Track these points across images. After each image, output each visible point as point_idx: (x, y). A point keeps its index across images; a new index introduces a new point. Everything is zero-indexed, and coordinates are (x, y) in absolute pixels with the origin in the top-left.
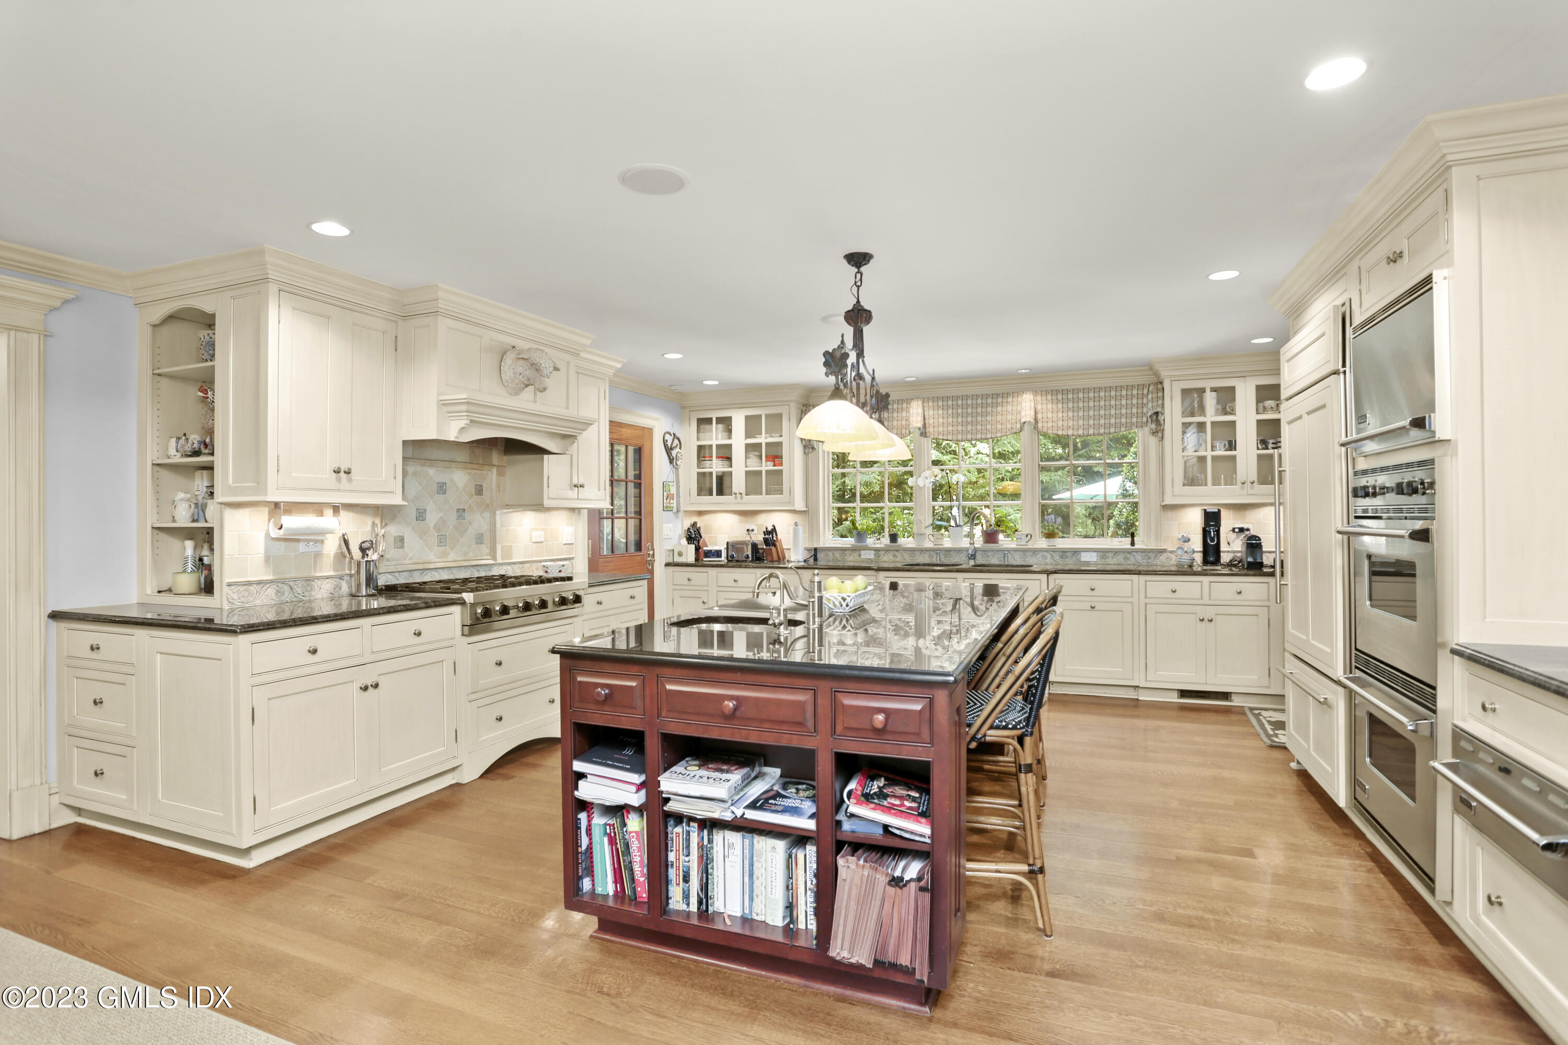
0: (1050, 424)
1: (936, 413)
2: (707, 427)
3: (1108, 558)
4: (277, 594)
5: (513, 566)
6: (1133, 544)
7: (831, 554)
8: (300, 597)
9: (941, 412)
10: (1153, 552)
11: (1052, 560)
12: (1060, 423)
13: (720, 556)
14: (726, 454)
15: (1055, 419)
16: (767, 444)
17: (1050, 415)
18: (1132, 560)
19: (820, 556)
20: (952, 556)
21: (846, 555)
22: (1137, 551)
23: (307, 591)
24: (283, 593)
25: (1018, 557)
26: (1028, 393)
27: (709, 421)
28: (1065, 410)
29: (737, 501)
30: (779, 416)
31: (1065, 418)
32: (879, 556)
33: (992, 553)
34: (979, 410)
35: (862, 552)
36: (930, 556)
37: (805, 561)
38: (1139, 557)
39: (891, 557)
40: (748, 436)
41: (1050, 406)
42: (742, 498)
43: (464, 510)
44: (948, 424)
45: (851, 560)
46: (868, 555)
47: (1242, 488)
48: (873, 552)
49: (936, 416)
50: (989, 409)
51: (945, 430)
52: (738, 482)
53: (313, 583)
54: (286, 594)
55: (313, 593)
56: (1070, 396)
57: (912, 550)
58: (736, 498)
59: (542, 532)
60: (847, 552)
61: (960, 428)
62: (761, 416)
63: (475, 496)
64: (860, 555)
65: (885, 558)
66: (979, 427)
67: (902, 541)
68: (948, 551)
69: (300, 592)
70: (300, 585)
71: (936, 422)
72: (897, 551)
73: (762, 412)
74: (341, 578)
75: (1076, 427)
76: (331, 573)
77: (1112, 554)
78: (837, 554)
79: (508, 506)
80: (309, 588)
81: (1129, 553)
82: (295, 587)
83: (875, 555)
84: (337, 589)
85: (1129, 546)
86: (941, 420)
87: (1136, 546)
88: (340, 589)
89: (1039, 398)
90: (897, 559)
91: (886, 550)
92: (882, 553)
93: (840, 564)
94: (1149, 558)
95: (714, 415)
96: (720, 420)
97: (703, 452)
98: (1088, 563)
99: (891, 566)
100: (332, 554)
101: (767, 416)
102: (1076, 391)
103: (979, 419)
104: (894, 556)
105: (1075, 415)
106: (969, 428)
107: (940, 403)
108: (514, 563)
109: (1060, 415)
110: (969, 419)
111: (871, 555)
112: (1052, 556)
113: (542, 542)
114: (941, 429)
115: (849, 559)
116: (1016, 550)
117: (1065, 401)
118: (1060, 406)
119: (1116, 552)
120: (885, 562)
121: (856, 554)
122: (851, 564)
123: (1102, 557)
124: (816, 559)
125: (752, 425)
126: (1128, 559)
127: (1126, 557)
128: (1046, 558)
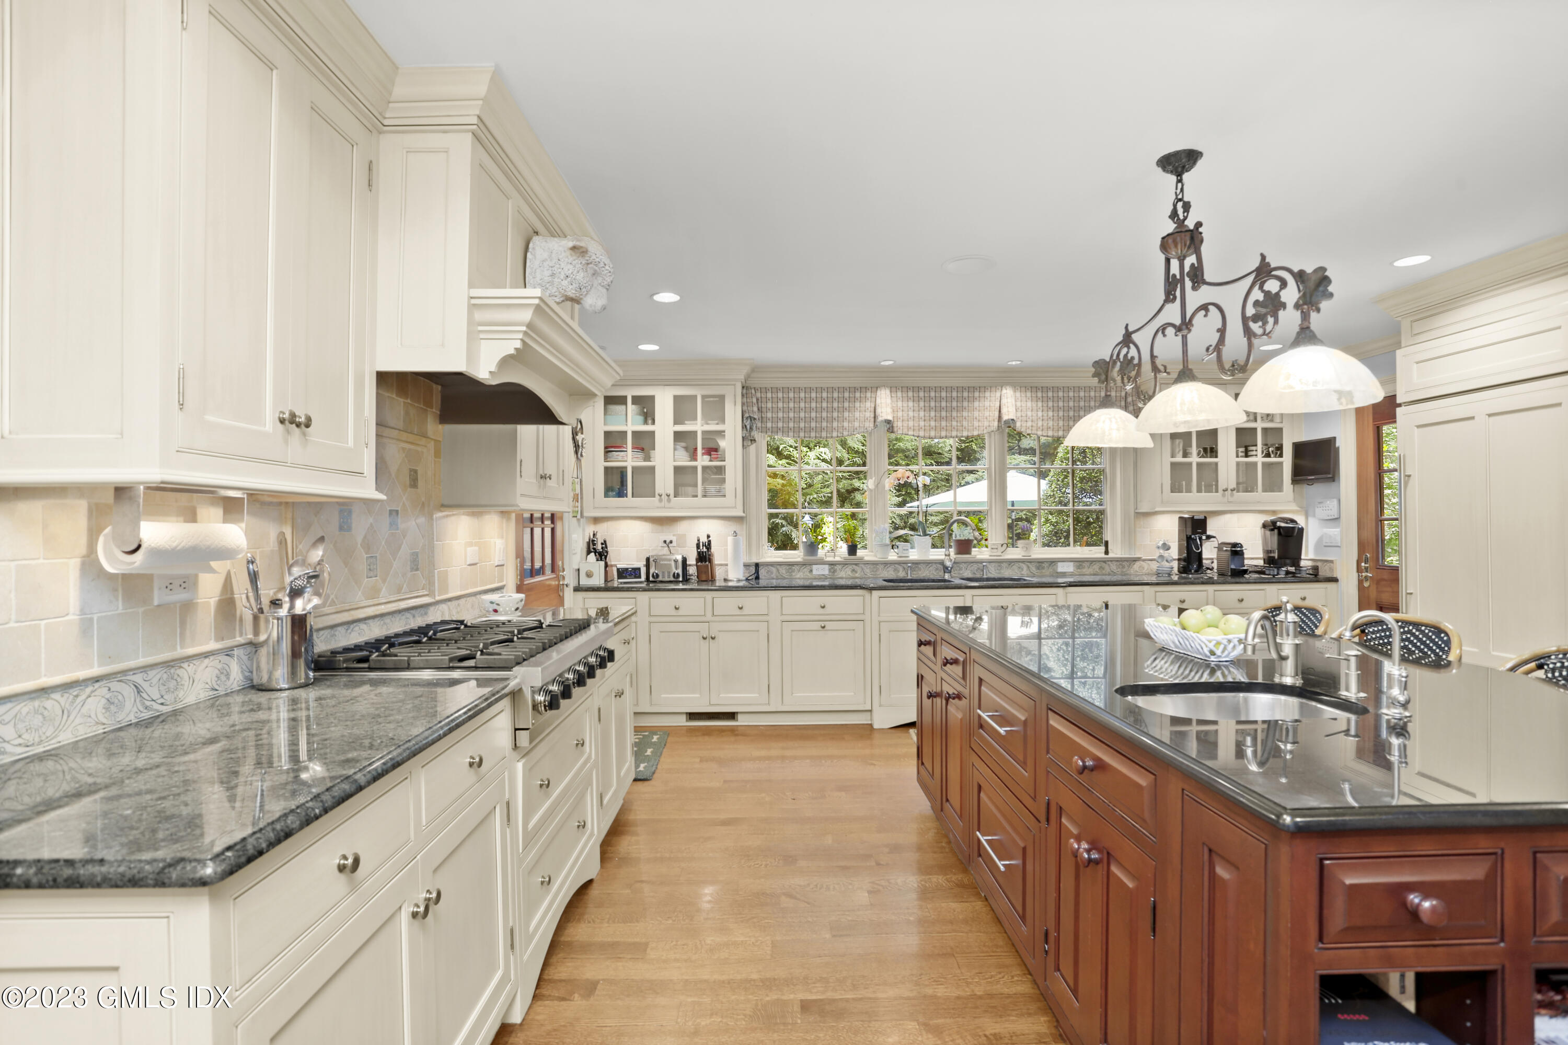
0: (1029, 424)
1: (905, 405)
2: (620, 408)
3: (1084, 568)
4: (107, 709)
5: (449, 603)
6: (1107, 552)
7: (774, 569)
8: (156, 706)
9: (911, 404)
10: (1127, 561)
11: (1028, 572)
12: (1040, 423)
13: (640, 577)
14: (644, 443)
15: (1035, 418)
16: (704, 432)
17: (1029, 414)
18: (1107, 569)
19: (762, 572)
20: (920, 569)
21: (793, 571)
22: (1112, 560)
23: (168, 691)
24: (121, 706)
25: (993, 569)
26: (1008, 387)
27: (621, 400)
28: (1045, 409)
29: (662, 504)
30: (722, 398)
31: (1045, 418)
32: (835, 571)
33: (965, 565)
34: (954, 404)
35: (814, 567)
36: (896, 570)
37: (747, 579)
38: (1114, 567)
39: (850, 573)
40: (677, 421)
41: (1029, 404)
42: (669, 501)
43: (397, 512)
44: (919, 418)
45: (800, 577)
46: (820, 570)
47: (1224, 496)
48: (827, 567)
49: (906, 409)
50: (965, 404)
51: (916, 425)
52: (664, 480)
53: (180, 672)
54: (128, 705)
55: (181, 694)
56: (1050, 394)
57: (874, 564)
58: (661, 501)
59: (477, 548)
60: (796, 568)
61: (933, 423)
62: (695, 397)
63: (409, 489)
64: (811, 571)
65: (842, 574)
66: (954, 423)
67: (860, 553)
68: (916, 564)
69: (156, 696)
70: (155, 681)
71: (905, 415)
72: (856, 564)
73: (698, 392)
74: (228, 652)
75: (1056, 428)
76: (213, 645)
77: (1088, 564)
78: (783, 571)
79: (444, 506)
80: (172, 684)
81: (1105, 562)
82: (145, 685)
83: (830, 570)
84: (223, 678)
85: (1103, 555)
86: (911, 414)
87: (1111, 555)
88: (228, 676)
89: (1018, 394)
90: (857, 575)
91: (844, 564)
92: (838, 567)
93: (784, 583)
94: (1124, 567)
95: (630, 393)
96: (637, 400)
97: (613, 442)
98: (1064, 575)
99: (849, 583)
100: (213, 602)
101: (703, 397)
102: (1056, 389)
103: (954, 414)
104: (853, 570)
105: (1056, 415)
106: (944, 424)
107: (910, 394)
108: (450, 600)
109: (1040, 414)
110: (944, 414)
111: (824, 570)
112: (1028, 567)
113: (475, 564)
114: (911, 424)
115: (798, 576)
116: (990, 562)
117: (1045, 399)
118: (1040, 404)
119: (1092, 561)
120: (842, 578)
121: (806, 570)
122: (801, 583)
123: (1079, 567)
124: (757, 578)
125: (683, 409)
126: (1103, 569)
127: (1101, 567)
128: (1022, 569)
